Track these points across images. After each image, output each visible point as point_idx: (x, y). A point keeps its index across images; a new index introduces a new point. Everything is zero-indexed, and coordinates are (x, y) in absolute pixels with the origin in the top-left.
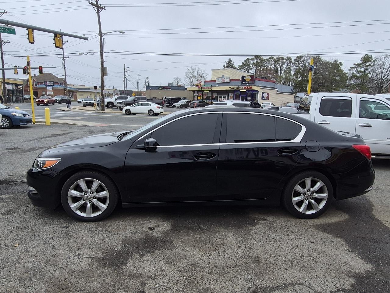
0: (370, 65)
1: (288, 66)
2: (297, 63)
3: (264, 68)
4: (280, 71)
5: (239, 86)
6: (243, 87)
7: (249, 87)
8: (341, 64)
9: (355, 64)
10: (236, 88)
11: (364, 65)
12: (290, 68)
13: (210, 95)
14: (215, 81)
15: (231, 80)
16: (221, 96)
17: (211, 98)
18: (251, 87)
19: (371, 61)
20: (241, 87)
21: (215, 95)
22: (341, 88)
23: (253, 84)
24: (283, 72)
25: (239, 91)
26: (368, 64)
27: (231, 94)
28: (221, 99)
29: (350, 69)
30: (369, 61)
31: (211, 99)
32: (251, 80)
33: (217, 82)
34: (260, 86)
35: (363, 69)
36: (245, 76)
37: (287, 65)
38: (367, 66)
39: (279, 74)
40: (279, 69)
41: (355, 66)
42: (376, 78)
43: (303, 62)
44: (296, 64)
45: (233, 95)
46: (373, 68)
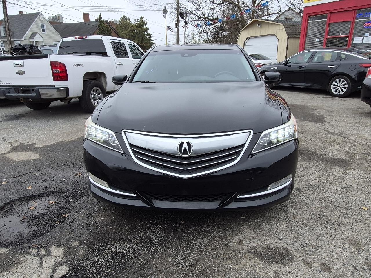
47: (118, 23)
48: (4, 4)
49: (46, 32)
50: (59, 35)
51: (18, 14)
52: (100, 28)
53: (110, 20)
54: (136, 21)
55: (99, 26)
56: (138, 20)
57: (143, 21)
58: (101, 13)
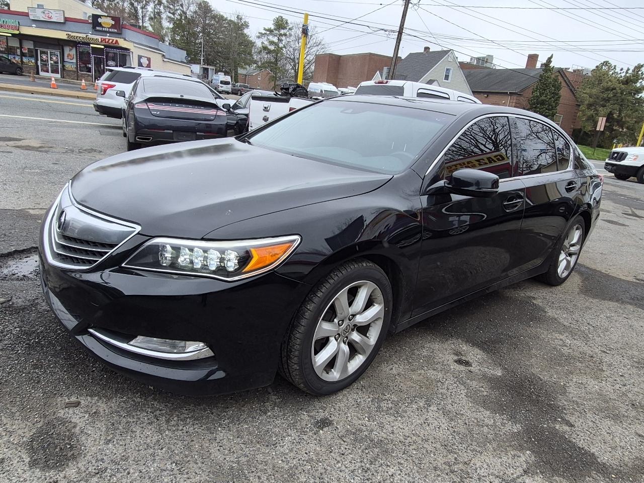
0: (285, 35)
1: (156, 10)
2: (171, 6)
3: (110, 4)
4: (143, 17)
5: (90, 36)
6: (99, 38)
7: (113, 40)
8: (246, 25)
9: (265, 29)
10: (83, 38)
11: (277, 32)
12: (159, 14)
13: (15, 43)
14: (27, 15)
15: (67, 20)
16: (45, 50)
17: (18, 51)
18: (117, 41)
19: (286, 29)
20: (95, 37)
21: (28, 45)
22: (248, 64)
23: (119, 34)
24: (147, 18)
25: (88, 44)
26: (282, 32)
27: (70, 50)
28: (44, 57)
29: (258, 35)
30: (284, 28)
31: (19, 53)
32: (113, 26)
33: (31, 17)
34: (134, 43)
35: (275, 39)
36: (100, 16)
37: (155, 8)
38: (281, 35)
39: (140, 21)
40: (140, 11)
41: (265, 32)
42: (293, 56)
43: (182, 7)
44: (170, 8)
45: (73, 52)
46: (288, 40)
47: (590, 74)
48: (400, 35)
49: (449, 81)
50: (469, 86)
51: (422, 51)
52: (540, 80)
53: (575, 68)
54: (622, 72)
55: (541, 76)
56: (628, 69)
57: (640, 73)
58: (552, 55)
